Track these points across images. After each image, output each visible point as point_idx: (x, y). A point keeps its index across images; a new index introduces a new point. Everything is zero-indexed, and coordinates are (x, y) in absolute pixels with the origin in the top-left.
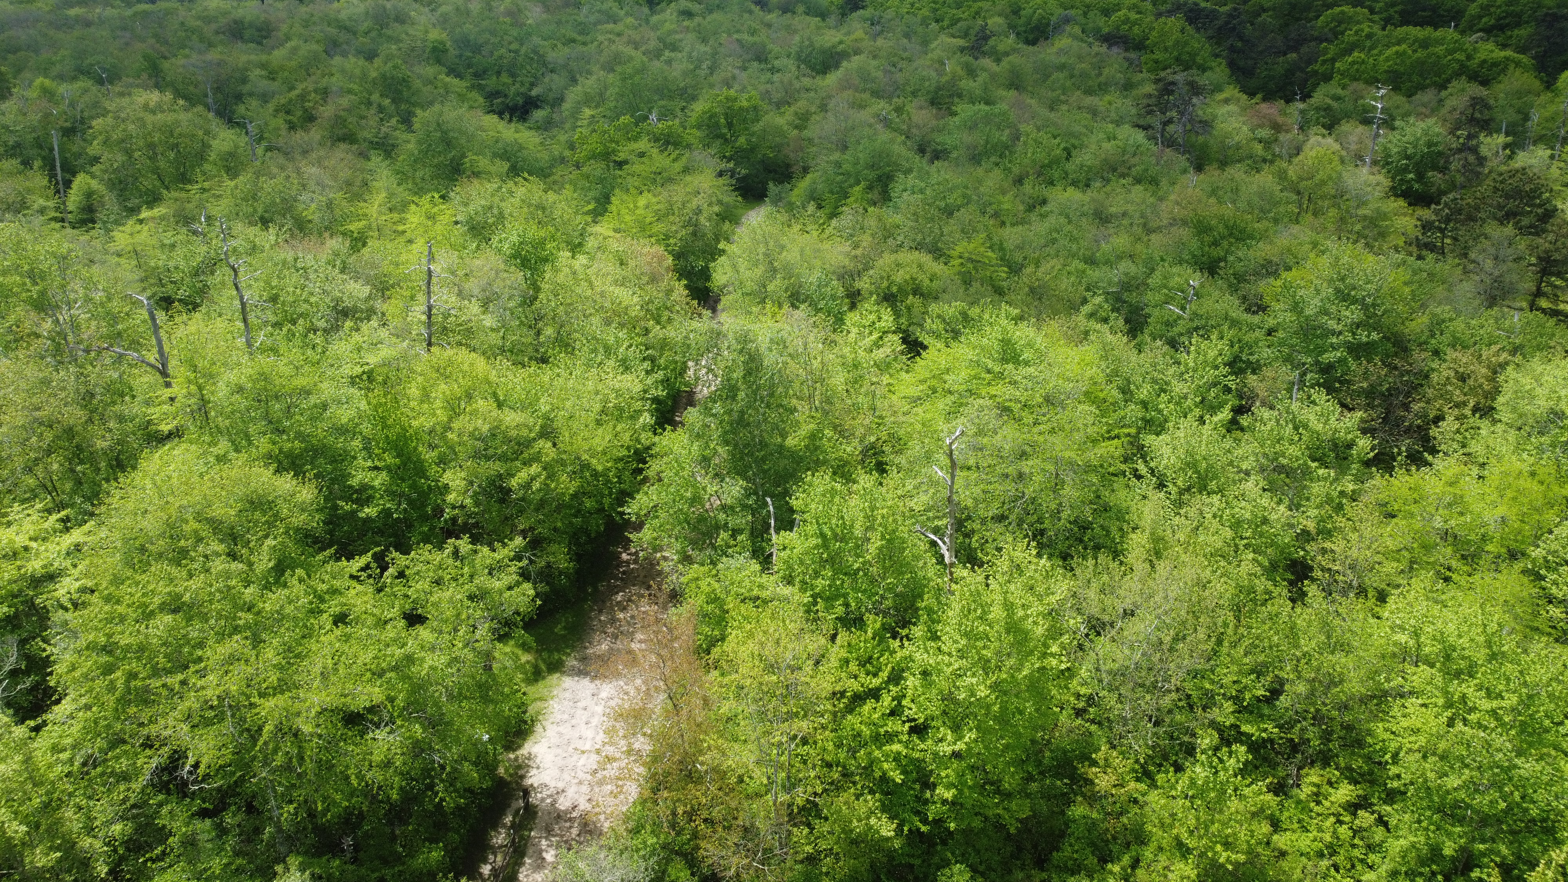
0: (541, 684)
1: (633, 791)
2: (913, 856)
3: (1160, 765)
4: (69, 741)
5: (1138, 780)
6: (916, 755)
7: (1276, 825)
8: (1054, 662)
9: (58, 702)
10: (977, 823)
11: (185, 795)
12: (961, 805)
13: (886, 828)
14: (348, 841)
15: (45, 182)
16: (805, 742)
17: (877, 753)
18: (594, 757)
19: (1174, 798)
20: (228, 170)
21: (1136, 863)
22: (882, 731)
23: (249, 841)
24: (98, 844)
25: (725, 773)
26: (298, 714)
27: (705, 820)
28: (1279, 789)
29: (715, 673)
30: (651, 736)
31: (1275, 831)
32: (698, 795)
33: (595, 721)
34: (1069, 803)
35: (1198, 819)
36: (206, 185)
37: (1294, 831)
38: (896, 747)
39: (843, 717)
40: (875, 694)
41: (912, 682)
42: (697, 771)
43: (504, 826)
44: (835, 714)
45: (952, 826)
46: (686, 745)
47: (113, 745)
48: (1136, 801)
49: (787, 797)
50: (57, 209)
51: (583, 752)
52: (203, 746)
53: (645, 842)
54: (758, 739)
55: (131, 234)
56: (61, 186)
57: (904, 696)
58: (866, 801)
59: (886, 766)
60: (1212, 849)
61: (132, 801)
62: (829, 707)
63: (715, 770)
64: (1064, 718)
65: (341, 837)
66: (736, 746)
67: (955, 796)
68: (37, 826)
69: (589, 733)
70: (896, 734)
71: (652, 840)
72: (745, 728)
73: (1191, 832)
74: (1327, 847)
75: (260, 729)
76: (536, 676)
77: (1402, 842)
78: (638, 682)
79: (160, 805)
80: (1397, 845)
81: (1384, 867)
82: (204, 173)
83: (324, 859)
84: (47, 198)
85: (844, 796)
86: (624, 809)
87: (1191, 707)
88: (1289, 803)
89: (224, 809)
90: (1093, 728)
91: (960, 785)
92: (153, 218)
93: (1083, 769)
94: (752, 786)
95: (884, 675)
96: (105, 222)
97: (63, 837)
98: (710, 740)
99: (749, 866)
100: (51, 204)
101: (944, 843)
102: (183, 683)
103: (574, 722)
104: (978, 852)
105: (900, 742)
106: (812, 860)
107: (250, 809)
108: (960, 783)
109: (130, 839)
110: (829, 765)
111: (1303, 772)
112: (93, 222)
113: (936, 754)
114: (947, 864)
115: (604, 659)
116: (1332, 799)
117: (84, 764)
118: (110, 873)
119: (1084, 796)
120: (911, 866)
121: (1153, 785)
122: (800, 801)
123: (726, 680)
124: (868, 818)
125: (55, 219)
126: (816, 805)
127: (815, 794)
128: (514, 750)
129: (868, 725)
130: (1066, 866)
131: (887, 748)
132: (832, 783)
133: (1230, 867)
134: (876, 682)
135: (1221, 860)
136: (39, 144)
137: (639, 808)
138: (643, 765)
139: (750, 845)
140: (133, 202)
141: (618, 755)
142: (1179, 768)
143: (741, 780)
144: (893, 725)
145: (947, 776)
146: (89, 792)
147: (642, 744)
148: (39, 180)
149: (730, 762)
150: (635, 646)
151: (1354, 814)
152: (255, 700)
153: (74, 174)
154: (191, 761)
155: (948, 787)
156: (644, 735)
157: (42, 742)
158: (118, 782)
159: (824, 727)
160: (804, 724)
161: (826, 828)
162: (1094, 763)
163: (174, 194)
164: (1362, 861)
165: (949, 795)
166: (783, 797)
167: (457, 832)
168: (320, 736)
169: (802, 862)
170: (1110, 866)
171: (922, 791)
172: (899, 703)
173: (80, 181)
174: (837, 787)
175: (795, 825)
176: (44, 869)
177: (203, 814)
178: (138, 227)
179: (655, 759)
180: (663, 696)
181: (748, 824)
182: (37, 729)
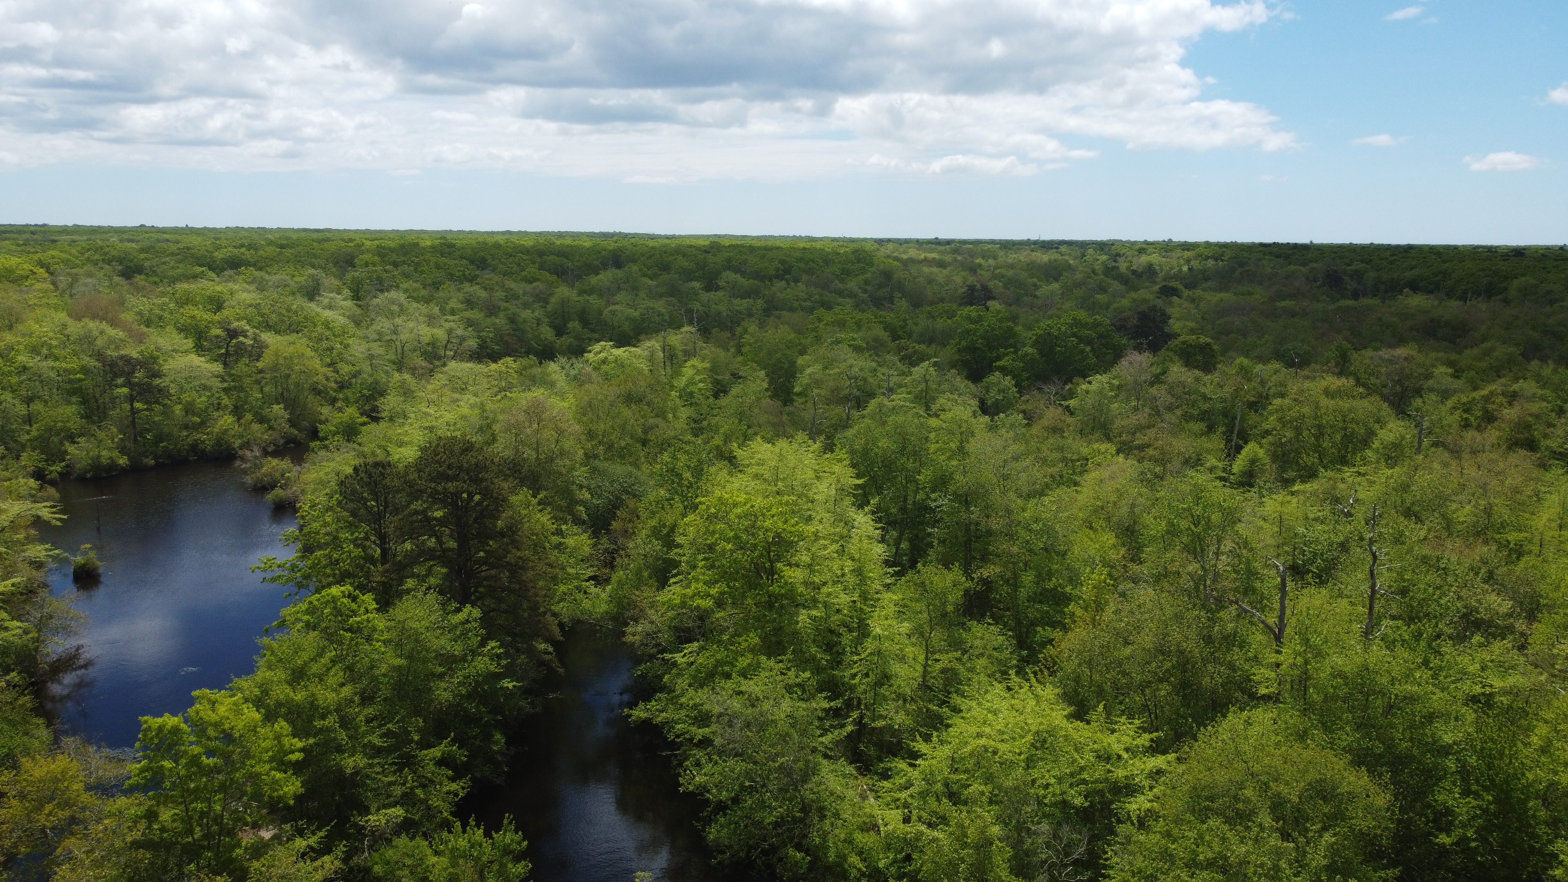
15: (1222, 446)
20: (1388, 458)
36: (1362, 470)
50: (1224, 470)
55: (1282, 503)
56: (1232, 451)
82: (1363, 459)
84: (1220, 460)
92: (1304, 492)
96: (1260, 488)
100: (1220, 465)
112: (1251, 486)
125: (1221, 479)
136: (1225, 413)
140: (1291, 474)
148: (1216, 442)
153: (1246, 443)
163: (1330, 474)
173: (1250, 449)
178: (1289, 498)
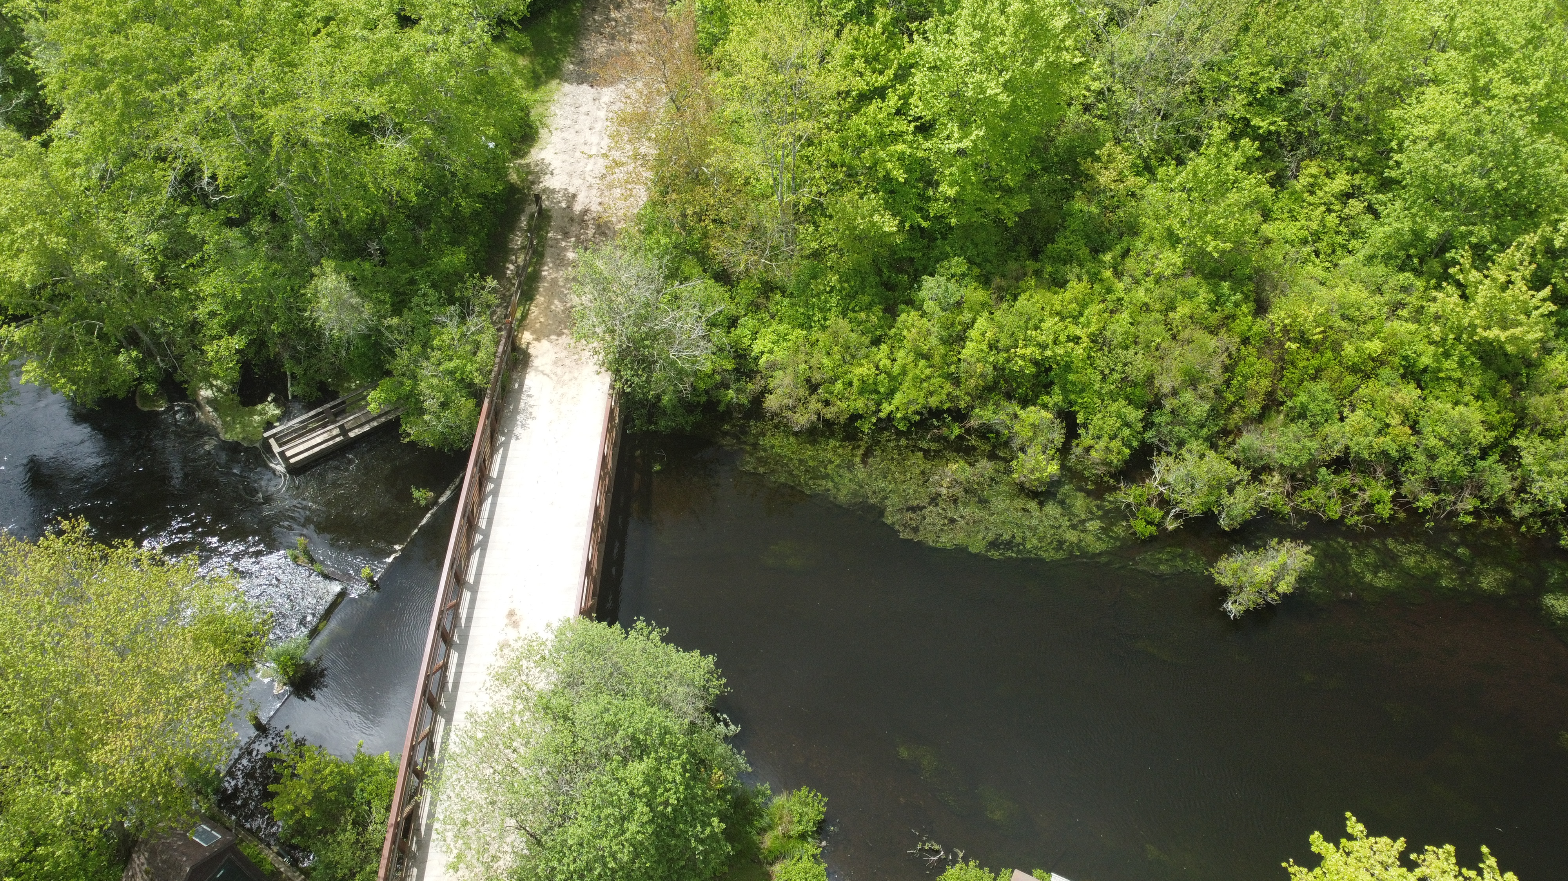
0: (542, 89)
1: (642, 195)
2: (914, 250)
3: (1163, 159)
4: (80, 156)
5: (1138, 174)
6: (920, 154)
7: (1267, 215)
8: (1067, 56)
9: (57, 116)
10: (976, 218)
11: (208, 206)
12: (963, 201)
13: (890, 225)
14: (374, 246)
16: (810, 143)
17: (882, 154)
18: (601, 162)
19: (1172, 190)
21: (1126, 253)
22: (887, 131)
23: (280, 247)
24: (137, 252)
25: (732, 176)
26: (302, 124)
27: (714, 221)
28: (1278, 182)
29: (717, 75)
30: (656, 140)
31: (1265, 221)
32: (705, 197)
33: (599, 126)
34: (1070, 197)
35: (1192, 210)
37: (1283, 220)
38: (900, 147)
39: (849, 117)
40: (880, 93)
41: (919, 77)
42: (704, 173)
43: (521, 229)
44: (840, 114)
45: (953, 221)
46: (692, 149)
47: (125, 160)
48: (1133, 195)
49: (792, 197)
51: (591, 156)
52: (215, 158)
53: (658, 242)
54: (763, 141)
57: (911, 94)
58: (869, 199)
59: (889, 166)
60: (1202, 238)
61: (159, 212)
62: (835, 108)
63: (721, 172)
64: (1072, 114)
65: (366, 243)
66: (742, 149)
67: (957, 193)
68: (74, 237)
69: (594, 139)
70: (902, 134)
71: (664, 241)
72: (749, 130)
73: (1183, 223)
74: (1312, 235)
75: (268, 140)
76: (536, 81)
77: (1387, 229)
78: (639, 84)
79: (187, 215)
80: (1379, 232)
81: (1363, 251)
83: (354, 262)
85: (848, 196)
86: (635, 212)
87: (1202, 100)
88: (1285, 195)
89: (249, 219)
90: (1100, 123)
91: (962, 183)
93: (1086, 165)
94: (759, 188)
95: (890, 73)
97: (103, 247)
98: (716, 142)
99: (757, 263)
101: (944, 237)
102: (182, 94)
103: (577, 127)
104: (976, 245)
105: (904, 142)
106: (816, 255)
107: (274, 217)
108: (963, 180)
109: (166, 248)
110: (834, 166)
111: (1303, 164)
113: (939, 152)
114: (946, 257)
115: (603, 62)
116: (1327, 189)
117: (102, 178)
118: (157, 278)
119: (1084, 191)
120: (912, 260)
121: (1153, 178)
122: (805, 201)
123: (731, 80)
124: (871, 216)
126: (821, 205)
127: (821, 194)
128: (522, 157)
129: (872, 125)
130: (1059, 257)
131: (892, 148)
132: (837, 183)
133: (1216, 255)
134: (882, 80)
135: (1209, 249)
137: (649, 210)
138: (651, 169)
139: (758, 243)
141: (624, 160)
142: (1180, 162)
143: (747, 183)
144: (899, 125)
145: (951, 174)
146: (114, 204)
147: (648, 149)
149: (736, 165)
150: (633, 48)
151: (1345, 204)
152: (258, 110)
154: (207, 174)
155: (951, 185)
156: (649, 139)
157: (55, 157)
158: (139, 194)
159: (828, 128)
160: (810, 124)
161: (831, 225)
162: (1098, 159)
164: (1343, 246)
165: (951, 192)
166: (789, 198)
167: (476, 235)
168: (329, 146)
169: (808, 257)
170: (1101, 256)
171: (925, 189)
172: (906, 103)
174: (840, 187)
175: (801, 223)
176: (96, 276)
177: (231, 223)
179: (661, 162)
180: (665, 100)
181: (755, 224)
182: (45, 144)
